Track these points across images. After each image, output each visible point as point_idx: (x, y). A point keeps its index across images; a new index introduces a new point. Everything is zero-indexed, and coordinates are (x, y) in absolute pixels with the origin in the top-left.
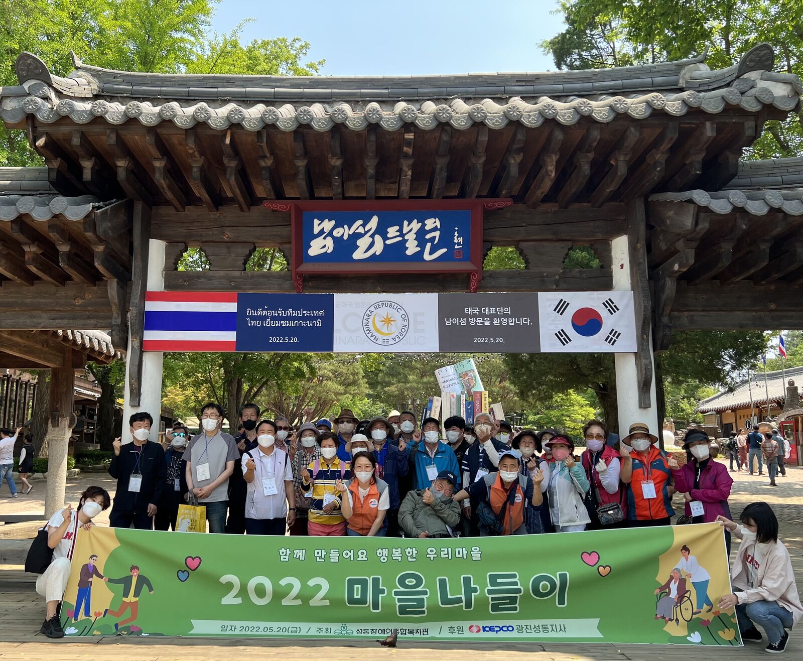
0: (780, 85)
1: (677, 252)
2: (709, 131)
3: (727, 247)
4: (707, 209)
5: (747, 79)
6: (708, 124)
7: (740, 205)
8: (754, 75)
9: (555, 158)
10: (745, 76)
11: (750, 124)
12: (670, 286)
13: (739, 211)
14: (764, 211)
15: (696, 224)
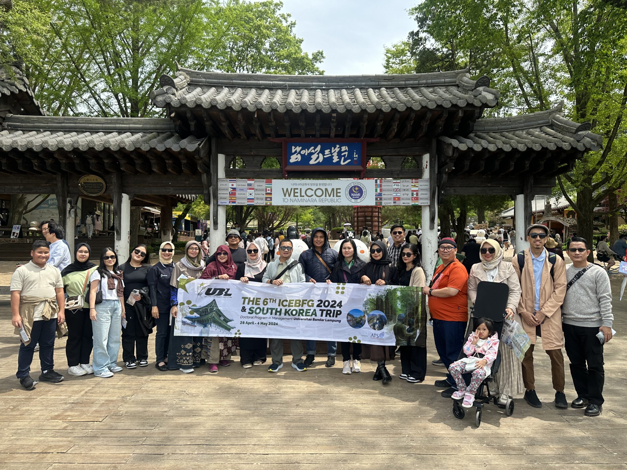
1: (447, 163)
2: (461, 114)
3: (467, 162)
4: (457, 148)
5: (478, 90)
6: (460, 111)
7: (470, 147)
8: (481, 89)
9: (397, 123)
11: (477, 111)
12: (445, 177)
13: (470, 149)
14: (480, 149)
15: (453, 154)
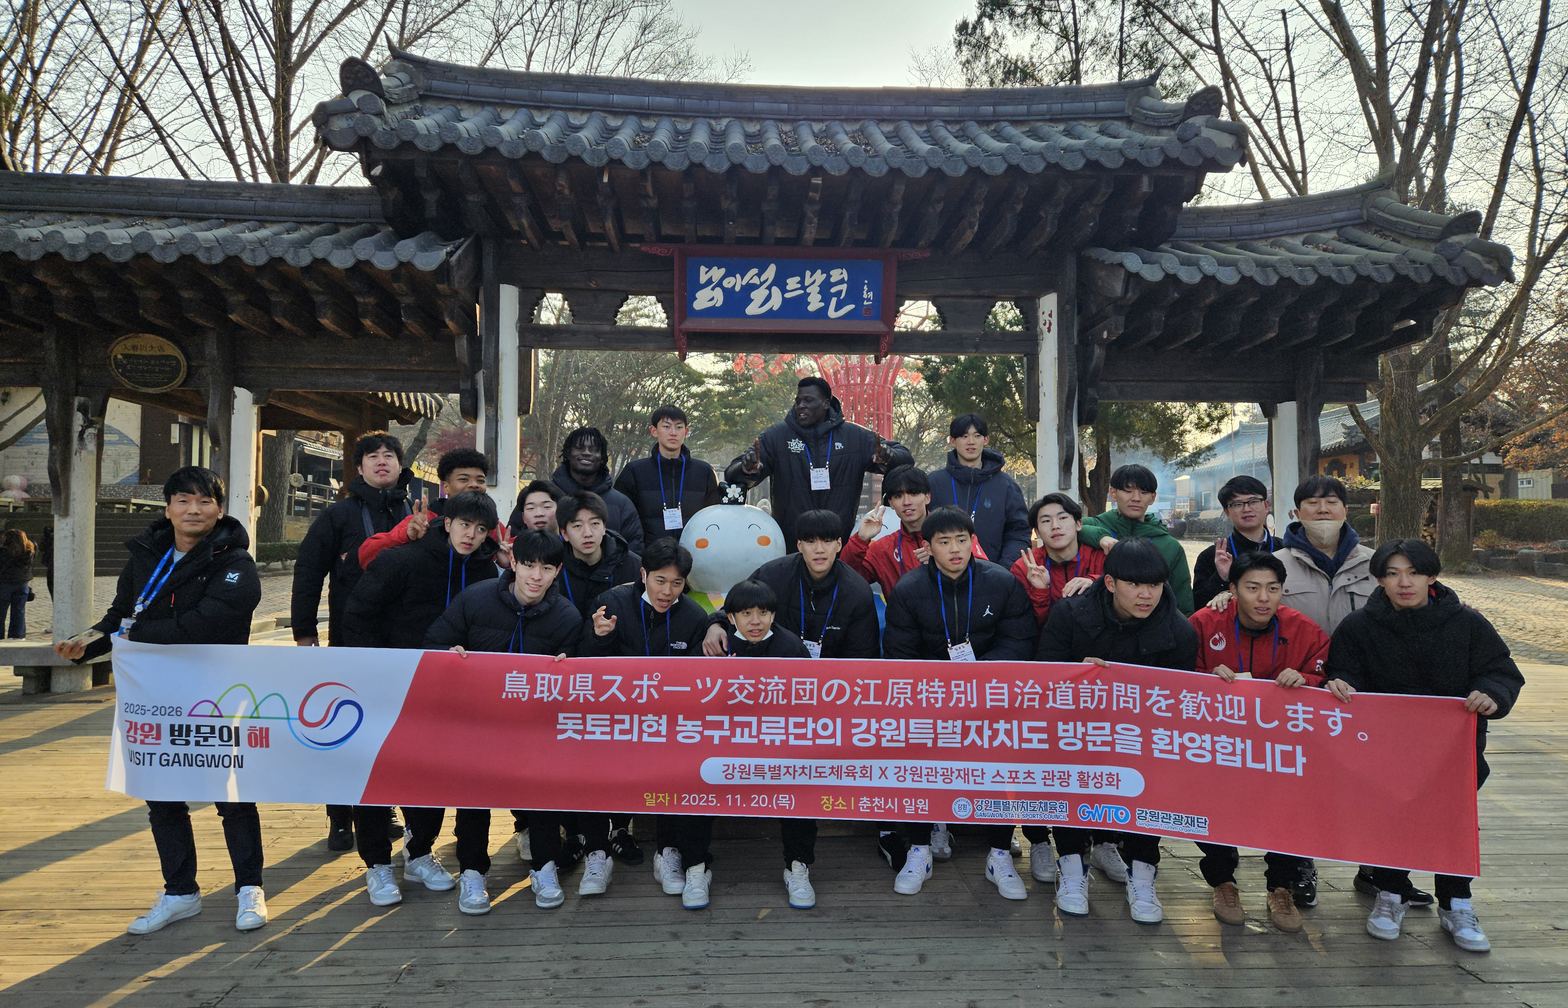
0: (1226, 135)
1: (1107, 317)
2: (1145, 185)
3: (1158, 316)
4: (1137, 275)
5: (1193, 125)
6: (1145, 180)
7: (1172, 272)
8: (1199, 121)
10: (1190, 121)
12: (1098, 354)
13: (1171, 279)
14: (1197, 278)
15: (1126, 291)
